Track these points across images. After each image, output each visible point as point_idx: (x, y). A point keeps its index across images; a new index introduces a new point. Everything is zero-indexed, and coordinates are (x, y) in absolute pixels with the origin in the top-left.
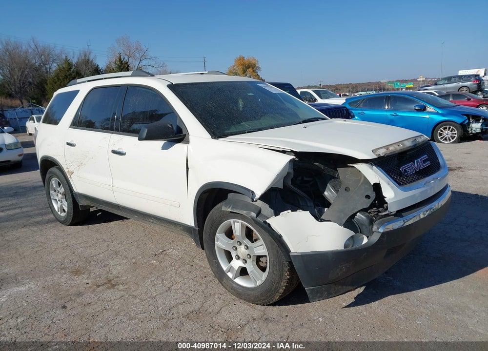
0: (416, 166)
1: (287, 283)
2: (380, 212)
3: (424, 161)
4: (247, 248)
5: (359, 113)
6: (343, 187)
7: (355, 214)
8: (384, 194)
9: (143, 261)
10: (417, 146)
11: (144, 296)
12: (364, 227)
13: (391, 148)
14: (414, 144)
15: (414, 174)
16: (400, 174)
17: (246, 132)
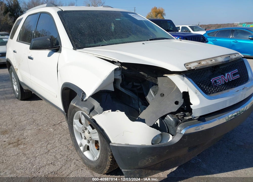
0: (226, 78)
1: (111, 163)
2: (186, 116)
3: (234, 75)
4: (89, 133)
5: (213, 40)
6: (159, 93)
7: (165, 116)
8: (191, 101)
9: (45, 128)
10: (230, 61)
11: (31, 155)
12: (171, 127)
13: (203, 63)
14: (227, 60)
15: (222, 85)
16: (210, 85)
17: (101, 45)
